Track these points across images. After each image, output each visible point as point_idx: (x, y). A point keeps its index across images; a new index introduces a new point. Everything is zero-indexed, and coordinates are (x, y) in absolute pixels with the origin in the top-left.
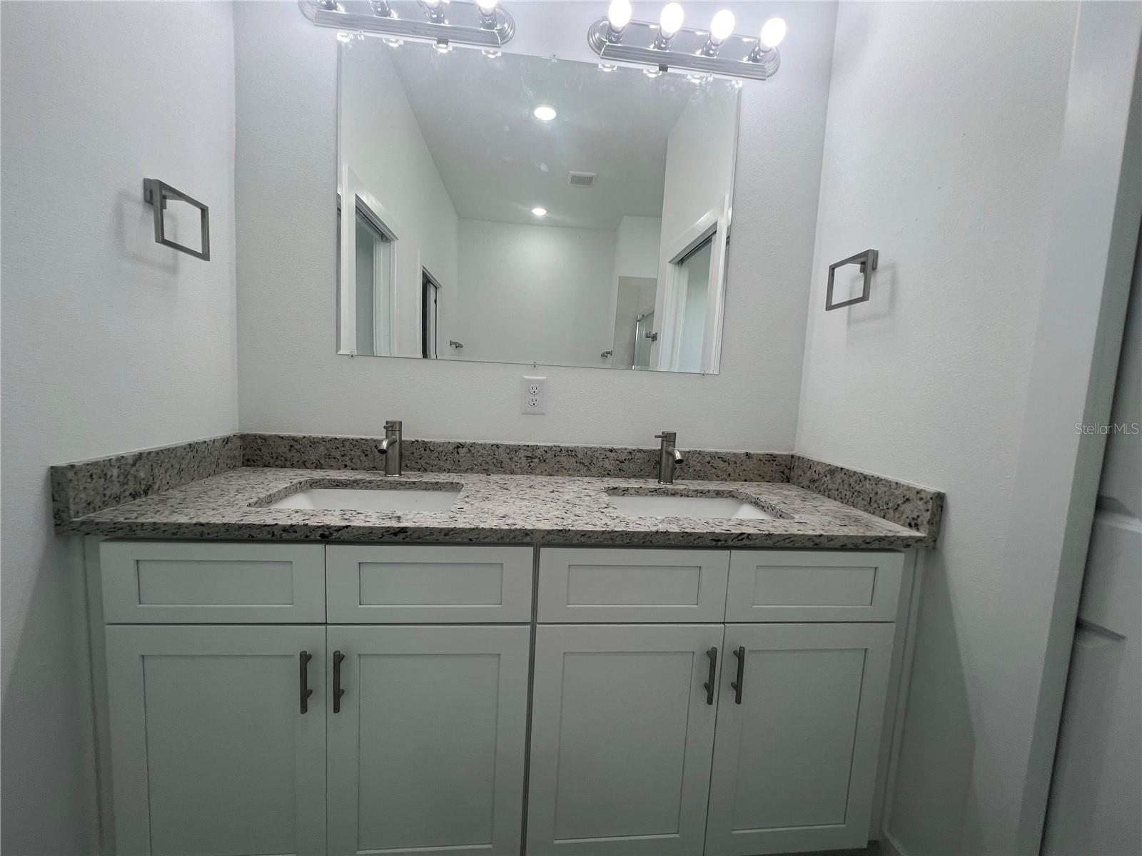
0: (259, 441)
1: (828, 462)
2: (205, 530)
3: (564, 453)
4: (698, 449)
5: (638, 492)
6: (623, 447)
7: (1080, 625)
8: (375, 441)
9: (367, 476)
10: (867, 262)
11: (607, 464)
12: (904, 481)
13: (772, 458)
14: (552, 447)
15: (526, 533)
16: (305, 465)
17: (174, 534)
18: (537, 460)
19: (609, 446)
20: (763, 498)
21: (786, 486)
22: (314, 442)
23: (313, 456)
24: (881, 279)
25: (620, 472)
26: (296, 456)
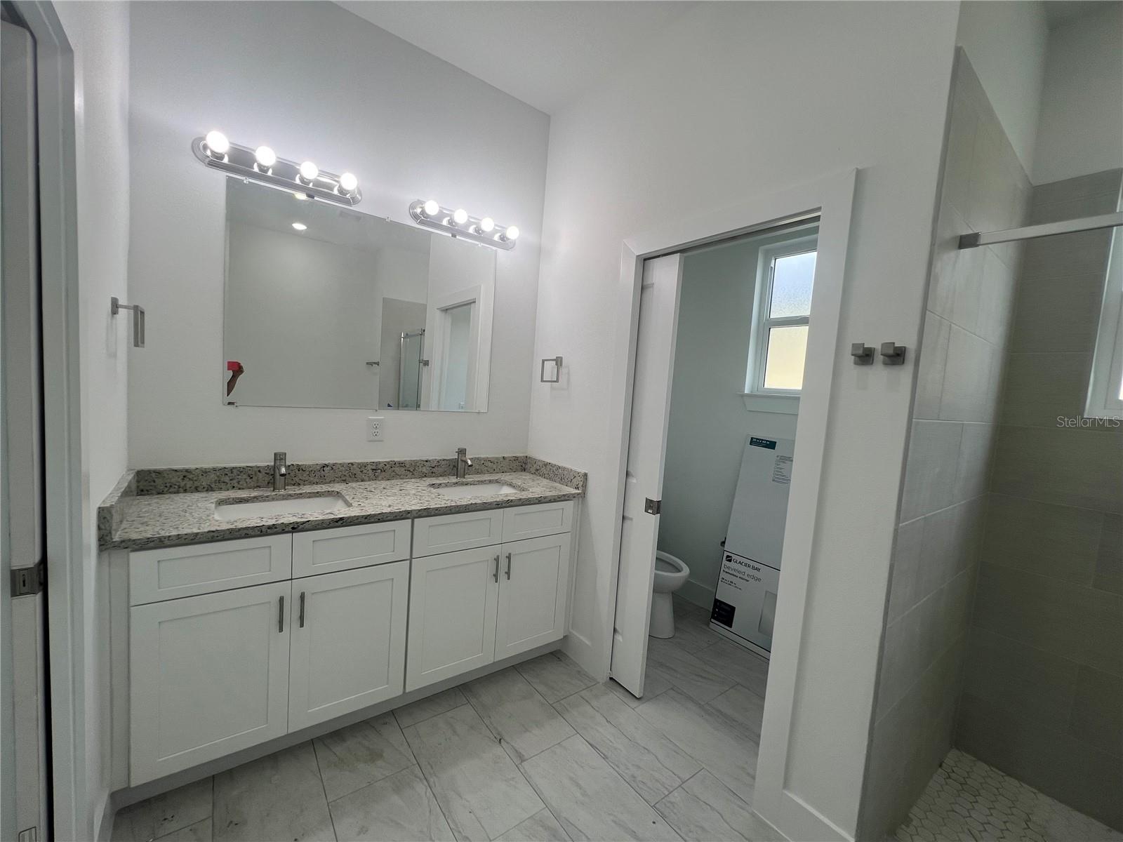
0: (153, 475)
1: (544, 460)
2: (215, 534)
3: (397, 465)
4: (477, 456)
5: (446, 485)
6: (434, 458)
7: (623, 517)
8: (259, 467)
9: (254, 493)
10: (559, 361)
11: (424, 470)
12: (574, 468)
13: (516, 459)
14: (389, 462)
15: (408, 512)
16: (197, 489)
17: (192, 540)
18: (379, 471)
19: (425, 459)
20: (514, 482)
21: (523, 473)
22: (205, 472)
23: (205, 482)
24: (563, 370)
25: (432, 474)
26: (189, 484)
